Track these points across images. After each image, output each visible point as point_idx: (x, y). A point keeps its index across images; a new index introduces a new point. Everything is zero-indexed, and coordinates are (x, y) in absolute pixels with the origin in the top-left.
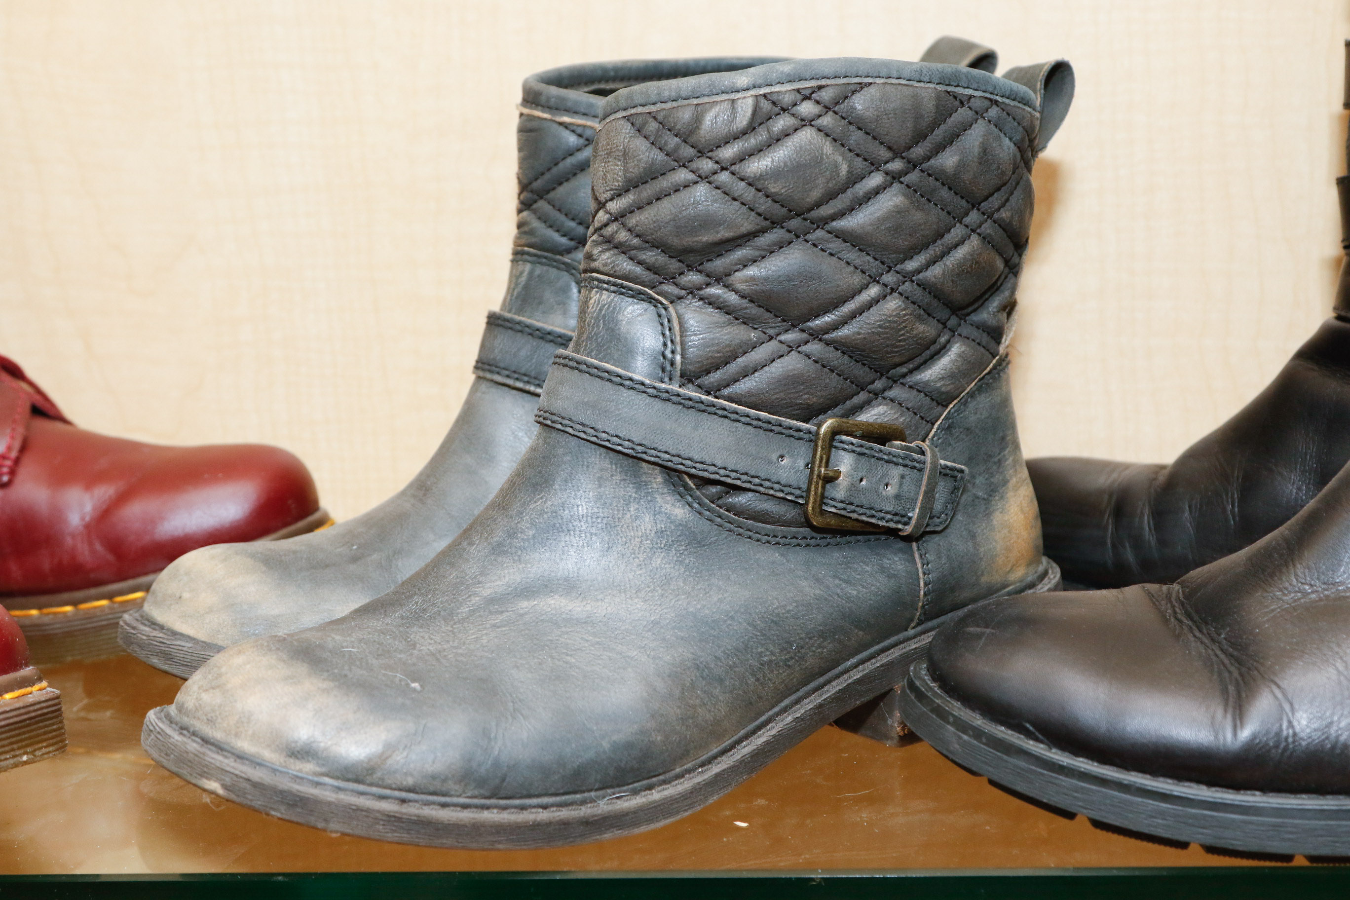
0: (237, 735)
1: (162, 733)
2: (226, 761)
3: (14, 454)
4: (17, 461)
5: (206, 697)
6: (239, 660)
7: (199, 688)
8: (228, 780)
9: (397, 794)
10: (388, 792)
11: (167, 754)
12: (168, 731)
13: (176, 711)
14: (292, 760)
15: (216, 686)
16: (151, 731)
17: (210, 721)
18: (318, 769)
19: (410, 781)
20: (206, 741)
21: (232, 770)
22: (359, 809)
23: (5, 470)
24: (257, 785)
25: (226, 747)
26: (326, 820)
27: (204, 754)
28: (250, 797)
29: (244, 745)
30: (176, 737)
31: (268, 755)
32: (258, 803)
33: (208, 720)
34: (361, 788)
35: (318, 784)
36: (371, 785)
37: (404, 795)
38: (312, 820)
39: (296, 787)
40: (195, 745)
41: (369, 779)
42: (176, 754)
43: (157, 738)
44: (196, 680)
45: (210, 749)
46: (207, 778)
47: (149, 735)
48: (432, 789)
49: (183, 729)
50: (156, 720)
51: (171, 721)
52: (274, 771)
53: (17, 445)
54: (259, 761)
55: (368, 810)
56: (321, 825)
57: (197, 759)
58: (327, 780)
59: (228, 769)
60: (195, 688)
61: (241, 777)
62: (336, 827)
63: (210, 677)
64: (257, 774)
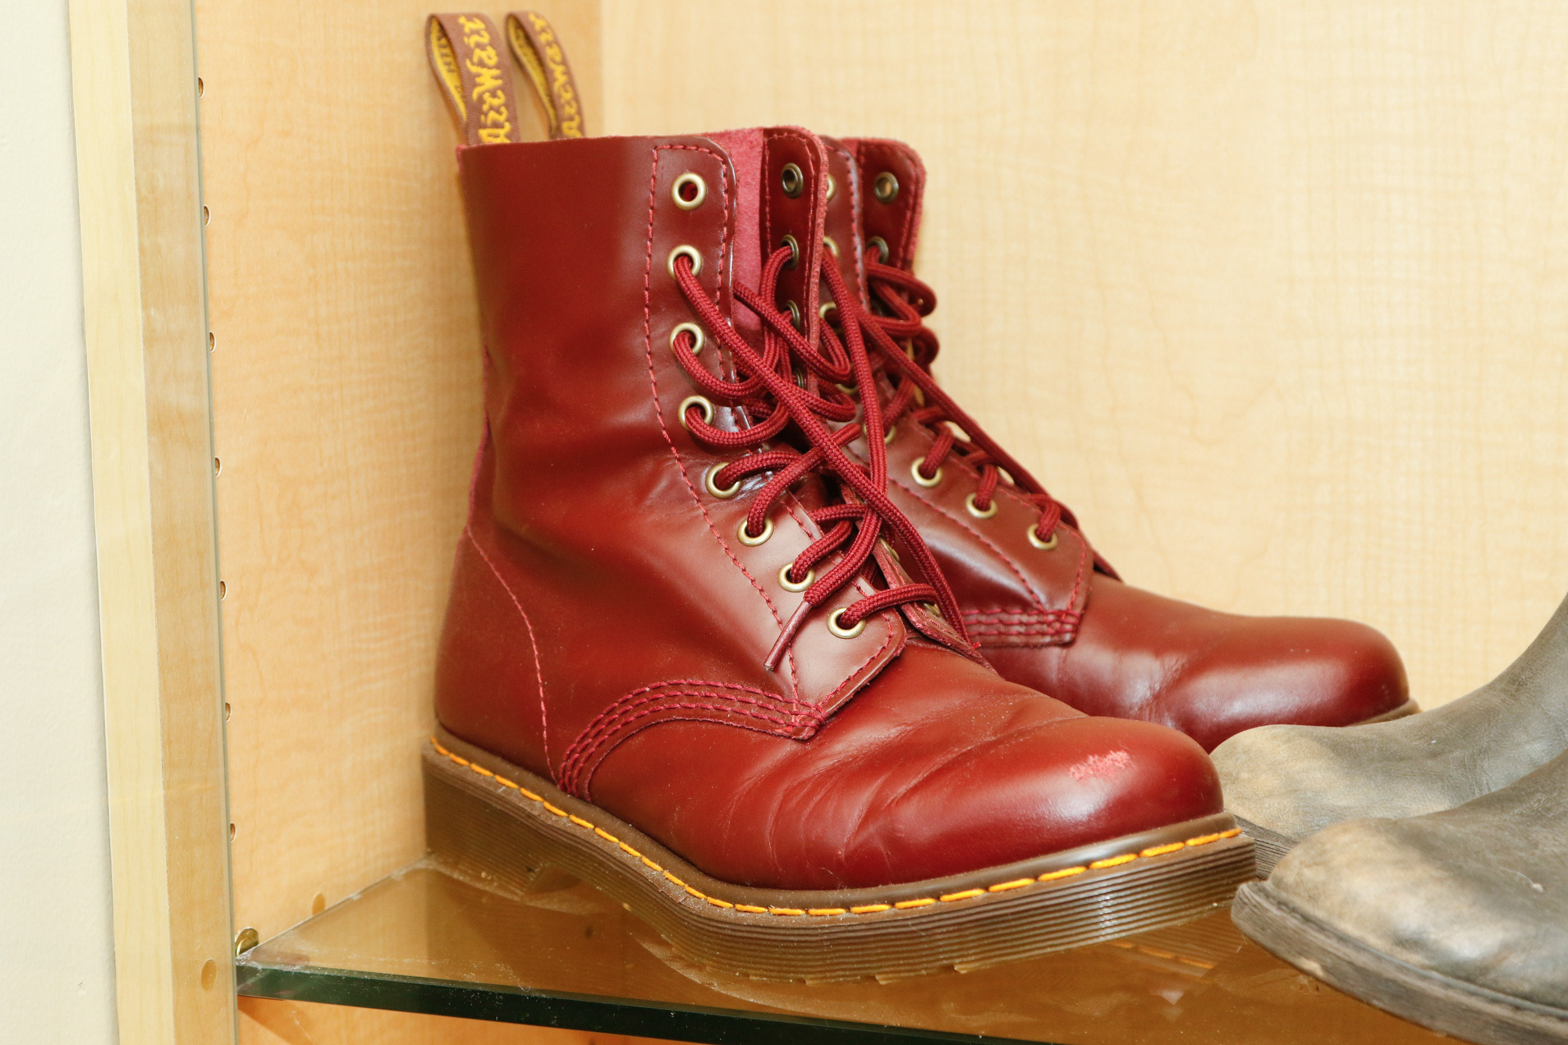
0: (1341, 916)
1: (1259, 906)
2: (1328, 941)
3: (1078, 611)
4: (1081, 618)
5: (1308, 873)
6: (1345, 838)
7: (1301, 863)
8: (1329, 961)
9: (1511, 999)
10: (1501, 996)
11: (1263, 929)
12: (1266, 904)
13: (1273, 886)
14: (1398, 949)
15: (1320, 861)
16: (1245, 903)
17: (1312, 898)
18: (1427, 962)
19: (1526, 987)
20: (1306, 919)
21: (1335, 952)
22: (1469, 1010)
23: (1068, 627)
24: (1360, 970)
25: (1327, 927)
26: (1432, 1017)
27: (1304, 931)
28: (1351, 982)
29: (1348, 927)
30: (1274, 911)
31: (1373, 940)
32: (1359, 990)
33: (1310, 897)
34: (1472, 987)
35: (1424, 978)
36: (1483, 986)
37: (1519, 1002)
38: (1417, 1016)
39: (1402, 977)
40: (1295, 921)
41: (1481, 980)
42: (1274, 929)
43: (1253, 911)
44: (1296, 855)
45: (1312, 928)
46: (1307, 958)
47: (1243, 908)
48: (1550, 999)
49: (1281, 904)
50: (1252, 893)
51: (1267, 896)
52: (1379, 958)
53: (1080, 601)
54: (1362, 945)
55: (1479, 1012)
56: (1425, 1021)
57: (1296, 936)
58: (1435, 974)
59: (1330, 950)
60: (1296, 863)
61: (1344, 960)
62: (1442, 1025)
63: (1313, 852)
64: (1361, 959)
